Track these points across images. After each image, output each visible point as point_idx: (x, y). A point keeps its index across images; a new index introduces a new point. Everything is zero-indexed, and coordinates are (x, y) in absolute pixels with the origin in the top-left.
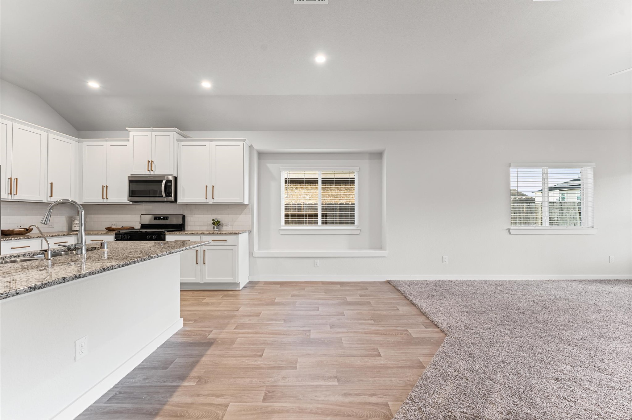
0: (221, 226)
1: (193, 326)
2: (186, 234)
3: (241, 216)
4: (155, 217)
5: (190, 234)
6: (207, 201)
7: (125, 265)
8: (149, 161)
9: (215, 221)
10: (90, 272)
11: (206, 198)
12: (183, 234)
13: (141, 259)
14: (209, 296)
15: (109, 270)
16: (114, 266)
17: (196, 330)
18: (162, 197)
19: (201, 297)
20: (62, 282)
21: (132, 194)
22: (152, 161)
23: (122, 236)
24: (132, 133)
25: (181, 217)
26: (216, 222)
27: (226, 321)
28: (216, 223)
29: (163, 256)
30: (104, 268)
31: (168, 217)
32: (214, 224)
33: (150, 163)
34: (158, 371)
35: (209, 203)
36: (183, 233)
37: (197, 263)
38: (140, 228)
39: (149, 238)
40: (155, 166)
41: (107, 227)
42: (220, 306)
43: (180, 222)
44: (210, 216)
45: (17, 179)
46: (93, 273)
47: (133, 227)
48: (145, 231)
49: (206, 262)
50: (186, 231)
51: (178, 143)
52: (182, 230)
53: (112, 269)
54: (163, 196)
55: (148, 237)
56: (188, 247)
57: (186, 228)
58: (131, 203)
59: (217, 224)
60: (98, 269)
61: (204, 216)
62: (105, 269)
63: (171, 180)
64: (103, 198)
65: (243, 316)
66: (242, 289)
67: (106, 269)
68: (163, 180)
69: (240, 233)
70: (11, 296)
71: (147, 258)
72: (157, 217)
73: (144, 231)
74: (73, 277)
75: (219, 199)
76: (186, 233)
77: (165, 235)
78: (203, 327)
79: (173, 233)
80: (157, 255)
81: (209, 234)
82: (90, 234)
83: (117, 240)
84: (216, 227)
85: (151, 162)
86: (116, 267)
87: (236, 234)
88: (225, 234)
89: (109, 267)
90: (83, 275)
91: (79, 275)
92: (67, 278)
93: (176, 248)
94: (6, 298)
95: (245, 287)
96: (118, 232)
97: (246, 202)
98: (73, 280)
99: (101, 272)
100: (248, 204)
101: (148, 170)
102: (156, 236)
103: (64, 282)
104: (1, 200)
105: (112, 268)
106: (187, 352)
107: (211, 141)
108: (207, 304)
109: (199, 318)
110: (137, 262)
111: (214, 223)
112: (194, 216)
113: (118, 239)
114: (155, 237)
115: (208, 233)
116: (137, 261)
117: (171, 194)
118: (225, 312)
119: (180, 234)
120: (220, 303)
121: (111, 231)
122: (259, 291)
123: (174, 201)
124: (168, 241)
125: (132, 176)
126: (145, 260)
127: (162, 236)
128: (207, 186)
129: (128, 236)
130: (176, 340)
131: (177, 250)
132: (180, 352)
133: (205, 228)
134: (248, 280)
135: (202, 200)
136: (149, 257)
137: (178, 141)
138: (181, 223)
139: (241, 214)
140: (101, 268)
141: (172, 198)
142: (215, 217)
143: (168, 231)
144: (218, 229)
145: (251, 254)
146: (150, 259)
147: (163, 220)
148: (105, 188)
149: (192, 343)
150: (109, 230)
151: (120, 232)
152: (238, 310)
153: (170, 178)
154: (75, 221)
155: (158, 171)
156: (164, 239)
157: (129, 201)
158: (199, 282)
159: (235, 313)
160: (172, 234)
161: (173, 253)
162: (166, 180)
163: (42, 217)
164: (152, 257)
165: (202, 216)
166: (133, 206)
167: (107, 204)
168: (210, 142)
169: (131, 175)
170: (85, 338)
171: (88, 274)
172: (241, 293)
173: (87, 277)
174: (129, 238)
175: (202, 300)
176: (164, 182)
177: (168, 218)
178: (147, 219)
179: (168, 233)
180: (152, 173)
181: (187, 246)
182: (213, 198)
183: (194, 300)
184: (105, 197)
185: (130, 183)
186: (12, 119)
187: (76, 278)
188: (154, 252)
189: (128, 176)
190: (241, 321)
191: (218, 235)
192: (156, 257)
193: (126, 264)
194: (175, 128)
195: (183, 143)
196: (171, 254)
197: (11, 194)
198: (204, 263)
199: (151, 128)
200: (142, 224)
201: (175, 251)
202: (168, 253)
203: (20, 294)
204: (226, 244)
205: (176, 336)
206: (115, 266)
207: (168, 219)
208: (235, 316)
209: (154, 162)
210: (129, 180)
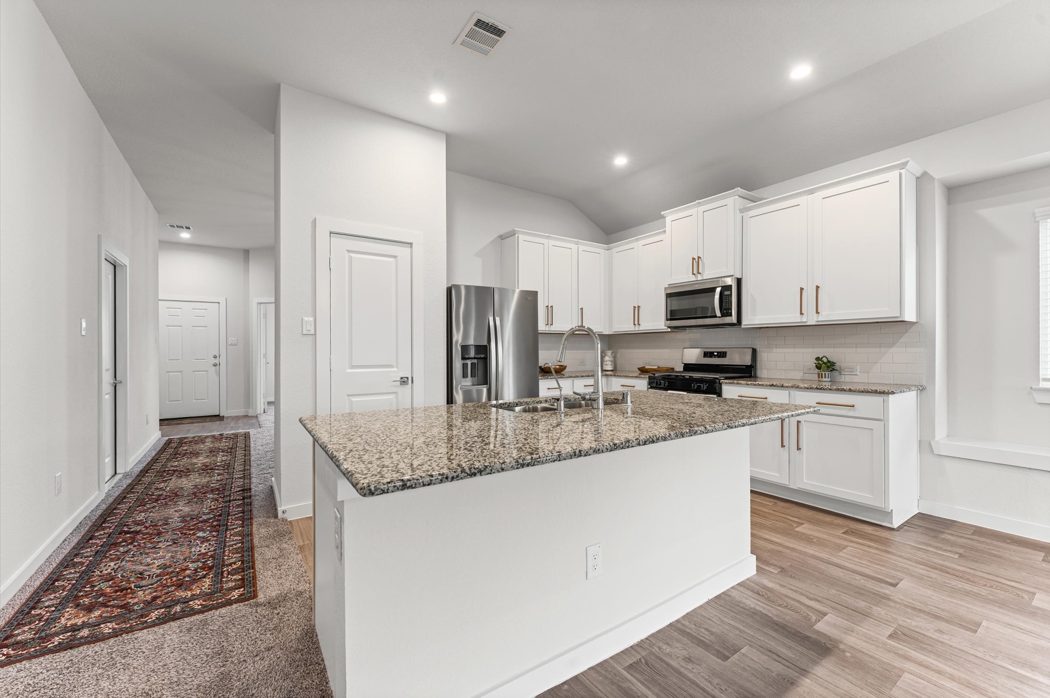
0: (837, 374)
1: (777, 581)
2: (760, 385)
3: (893, 350)
4: (704, 352)
5: (767, 385)
6: (804, 319)
7: (648, 442)
8: (694, 259)
9: (823, 361)
10: (595, 449)
11: (802, 314)
12: (754, 385)
13: (676, 433)
14: (810, 521)
15: (622, 448)
16: (631, 442)
17: (784, 593)
18: (715, 316)
19: (792, 516)
20: (556, 460)
21: (672, 315)
22: (699, 258)
23: (657, 382)
24: (668, 219)
25: (750, 352)
26: (824, 363)
27: (862, 604)
28: (826, 366)
29: (716, 430)
30: (616, 444)
31: (726, 352)
32: (818, 367)
33: (696, 262)
34: (709, 654)
35: (808, 324)
36: (754, 383)
37: (783, 446)
38: (682, 370)
39: (695, 388)
40: (703, 264)
41: (639, 367)
42: (841, 554)
43: (748, 361)
44: (810, 350)
45: (552, 306)
46: (599, 450)
47: (673, 369)
48: (690, 376)
49: (803, 445)
50: (758, 379)
51: (742, 214)
52: (750, 377)
53: (628, 447)
54: (718, 316)
55: (694, 385)
56: (768, 418)
57: (759, 374)
58: (669, 330)
59: (828, 367)
60: (607, 444)
61: (796, 350)
62: (617, 446)
63: (731, 285)
64: (635, 325)
65: (914, 609)
66: (900, 528)
67: (619, 445)
68: (716, 287)
69: (893, 393)
70: (496, 472)
71: (687, 433)
72: (708, 352)
73: (688, 375)
74: (572, 454)
75: (830, 313)
76: (760, 383)
77: (721, 384)
78: (802, 594)
79: (735, 381)
80: (706, 428)
81: (810, 388)
82: (620, 376)
83: (652, 388)
84: (825, 374)
85: (697, 260)
86: (634, 444)
87: (883, 393)
88: (850, 390)
89: (624, 443)
90: (585, 452)
91: (580, 451)
92: (563, 455)
93: (743, 417)
94: (491, 473)
95: (907, 523)
96: (653, 375)
97: (910, 315)
98: (571, 458)
99: (611, 451)
100: (914, 320)
101: (693, 274)
102: (706, 385)
103: (559, 460)
104: (539, 332)
105: (627, 445)
106: (766, 641)
107: (811, 192)
108: (808, 539)
109: (791, 565)
110: (668, 438)
111: (818, 365)
112: (775, 350)
113: (652, 385)
114: (705, 387)
115: (806, 386)
116: (669, 436)
117: (730, 311)
118: (858, 577)
119: (748, 384)
120: (840, 548)
121: (645, 373)
122: (961, 551)
123: (736, 322)
124: (726, 399)
125: (671, 286)
126: (683, 437)
127: (717, 385)
128: (802, 289)
129: (665, 383)
130: (744, 600)
131: (744, 421)
132: (752, 633)
133: (798, 375)
134: (916, 508)
135: (793, 317)
136: (690, 430)
137: (741, 211)
138: (749, 364)
139: (891, 345)
140: (611, 443)
141: (732, 319)
142: (821, 352)
143: (726, 378)
144: (829, 379)
145: (926, 446)
146: (691, 435)
147: (718, 357)
148: (637, 309)
149: (776, 624)
150: (643, 371)
151: (654, 374)
152: (894, 585)
153: (729, 281)
154: (606, 357)
155: (710, 273)
156: (719, 394)
157: (666, 328)
158: (788, 484)
159: (888, 590)
160: (733, 383)
161: (736, 427)
162: (722, 287)
163: (557, 351)
164: (697, 431)
165: (792, 350)
166: (673, 335)
167: (640, 333)
168: (808, 196)
169: (669, 285)
170: (599, 547)
171: (592, 451)
172: (897, 537)
173: (590, 456)
174: (666, 385)
175: (795, 525)
176: (718, 290)
177: (726, 354)
178: (693, 355)
179: (726, 381)
180: (700, 278)
181: (765, 415)
182: (817, 312)
183: (777, 521)
184: (636, 323)
185: (668, 299)
186: (548, 236)
187: (575, 455)
188: (701, 420)
189: (665, 288)
190: (908, 621)
191: (831, 391)
192: (703, 432)
193: (651, 440)
194: (736, 189)
195: (751, 213)
196: (732, 428)
197: (548, 324)
198: (799, 449)
199: (697, 201)
200: (685, 364)
201: (740, 423)
202: (726, 426)
203: (506, 471)
204: (851, 413)
205: (741, 589)
206: (633, 441)
207: (726, 356)
208: (887, 598)
209: (702, 258)
210: (667, 294)
